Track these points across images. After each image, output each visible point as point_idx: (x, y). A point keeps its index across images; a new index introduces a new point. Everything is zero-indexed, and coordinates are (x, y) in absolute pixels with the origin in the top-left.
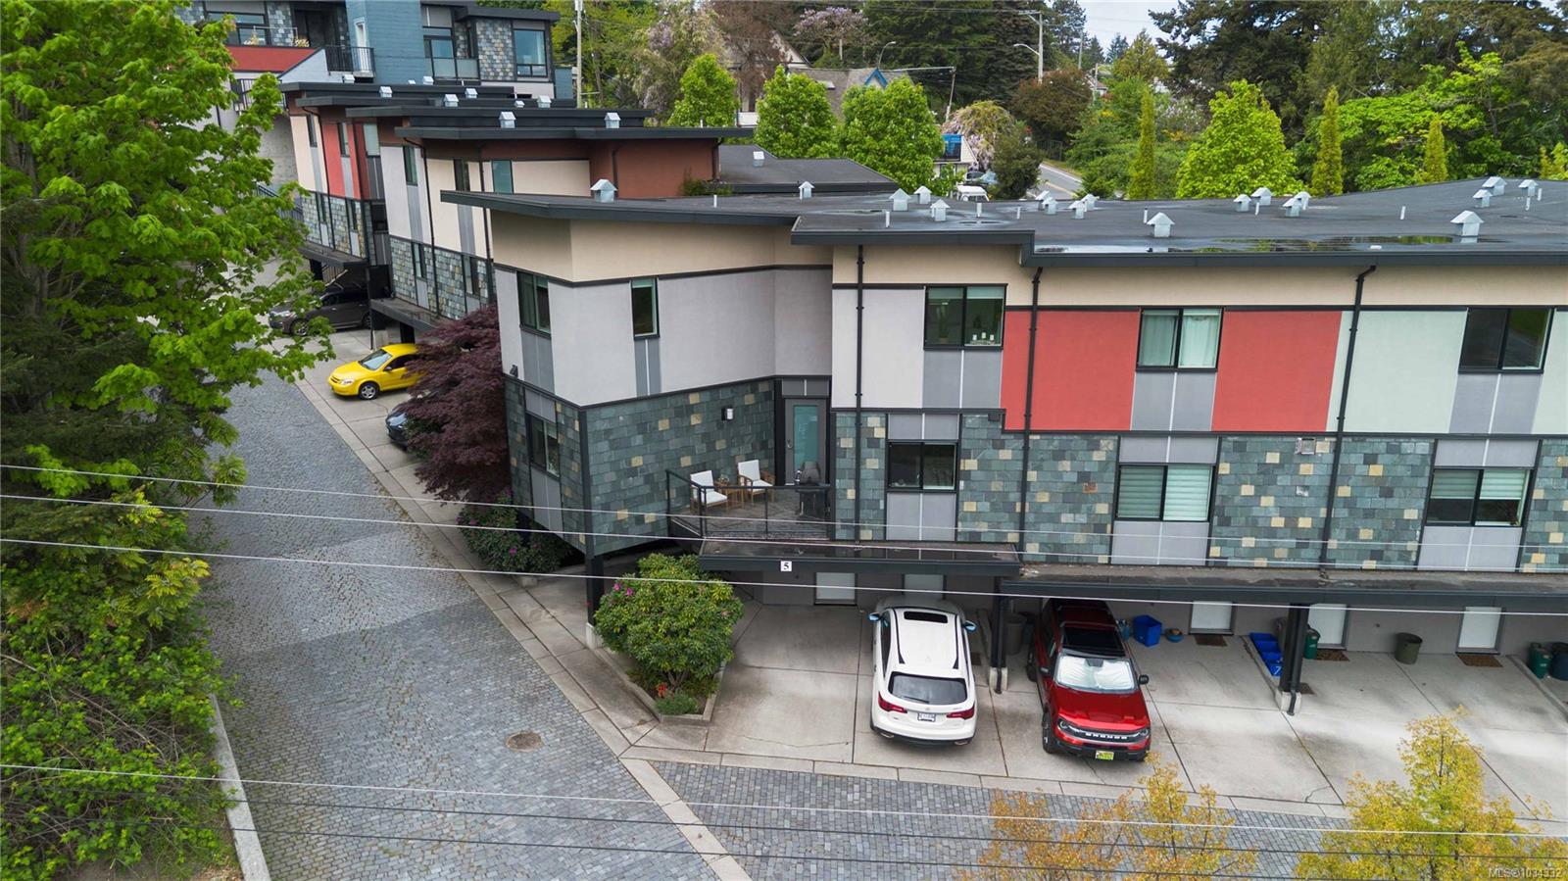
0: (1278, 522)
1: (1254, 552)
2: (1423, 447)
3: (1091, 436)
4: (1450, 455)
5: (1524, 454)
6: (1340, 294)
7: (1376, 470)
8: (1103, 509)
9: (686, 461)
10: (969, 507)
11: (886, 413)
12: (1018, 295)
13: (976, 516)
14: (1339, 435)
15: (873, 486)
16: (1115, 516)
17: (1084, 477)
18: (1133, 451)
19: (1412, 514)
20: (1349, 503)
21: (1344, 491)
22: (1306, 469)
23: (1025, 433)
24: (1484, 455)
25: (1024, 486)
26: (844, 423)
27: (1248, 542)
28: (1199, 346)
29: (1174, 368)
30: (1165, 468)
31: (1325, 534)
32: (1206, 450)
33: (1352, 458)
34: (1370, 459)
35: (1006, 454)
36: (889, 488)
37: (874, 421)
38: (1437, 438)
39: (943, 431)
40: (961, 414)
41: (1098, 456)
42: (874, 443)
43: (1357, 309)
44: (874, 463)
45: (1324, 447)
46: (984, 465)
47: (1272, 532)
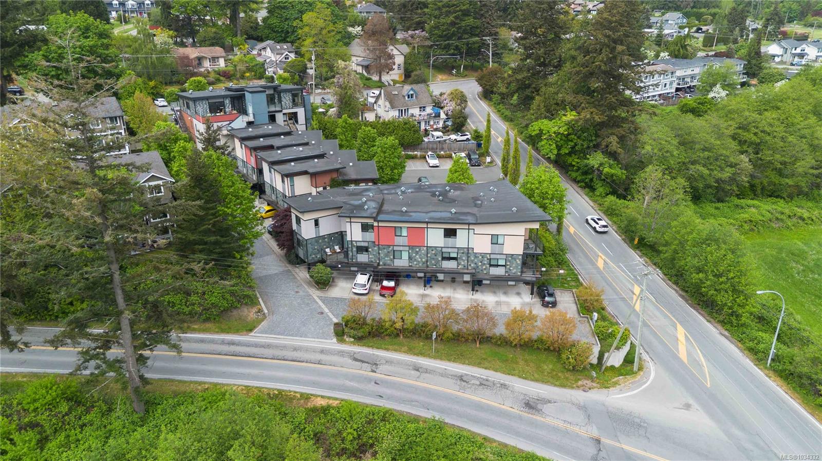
0: (419, 260)
1: (416, 264)
2: (440, 249)
3: (389, 246)
4: (444, 250)
5: (456, 250)
6: (424, 225)
7: (433, 252)
8: (392, 257)
9: (325, 247)
10: (370, 256)
11: (356, 241)
12: (376, 224)
13: (372, 258)
14: (427, 247)
15: (355, 253)
16: (394, 258)
17: (388, 252)
18: (395, 248)
19: (440, 259)
20: (430, 257)
21: (429, 255)
22: (423, 252)
23: (379, 245)
24: (450, 250)
25: (379, 253)
26: (350, 243)
27: (415, 263)
28: (405, 233)
29: (401, 236)
30: (401, 251)
31: (427, 262)
32: (407, 248)
33: (430, 250)
34: (432, 250)
35: (376, 248)
36: (357, 253)
37: (354, 243)
38: (442, 247)
39: (366, 244)
40: (368, 242)
41: (390, 249)
42: (354, 246)
43: (427, 228)
44: (355, 249)
45: (425, 248)
46: (372, 250)
47: (419, 261)
